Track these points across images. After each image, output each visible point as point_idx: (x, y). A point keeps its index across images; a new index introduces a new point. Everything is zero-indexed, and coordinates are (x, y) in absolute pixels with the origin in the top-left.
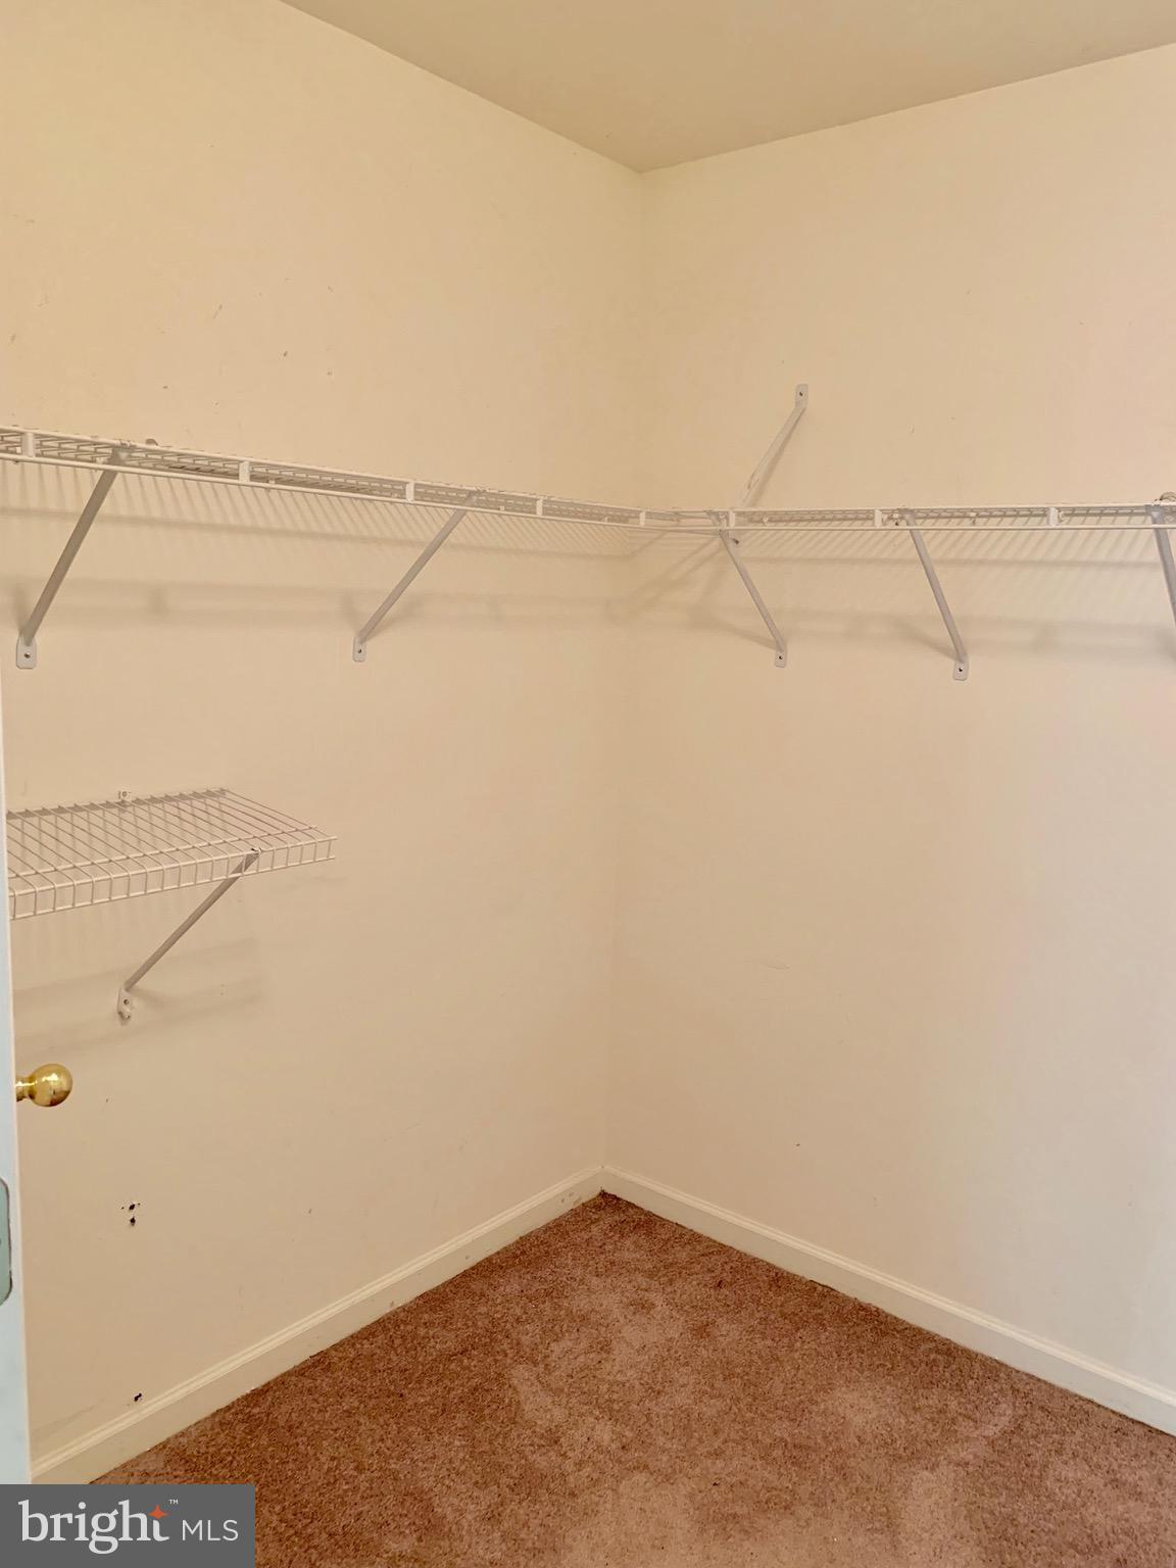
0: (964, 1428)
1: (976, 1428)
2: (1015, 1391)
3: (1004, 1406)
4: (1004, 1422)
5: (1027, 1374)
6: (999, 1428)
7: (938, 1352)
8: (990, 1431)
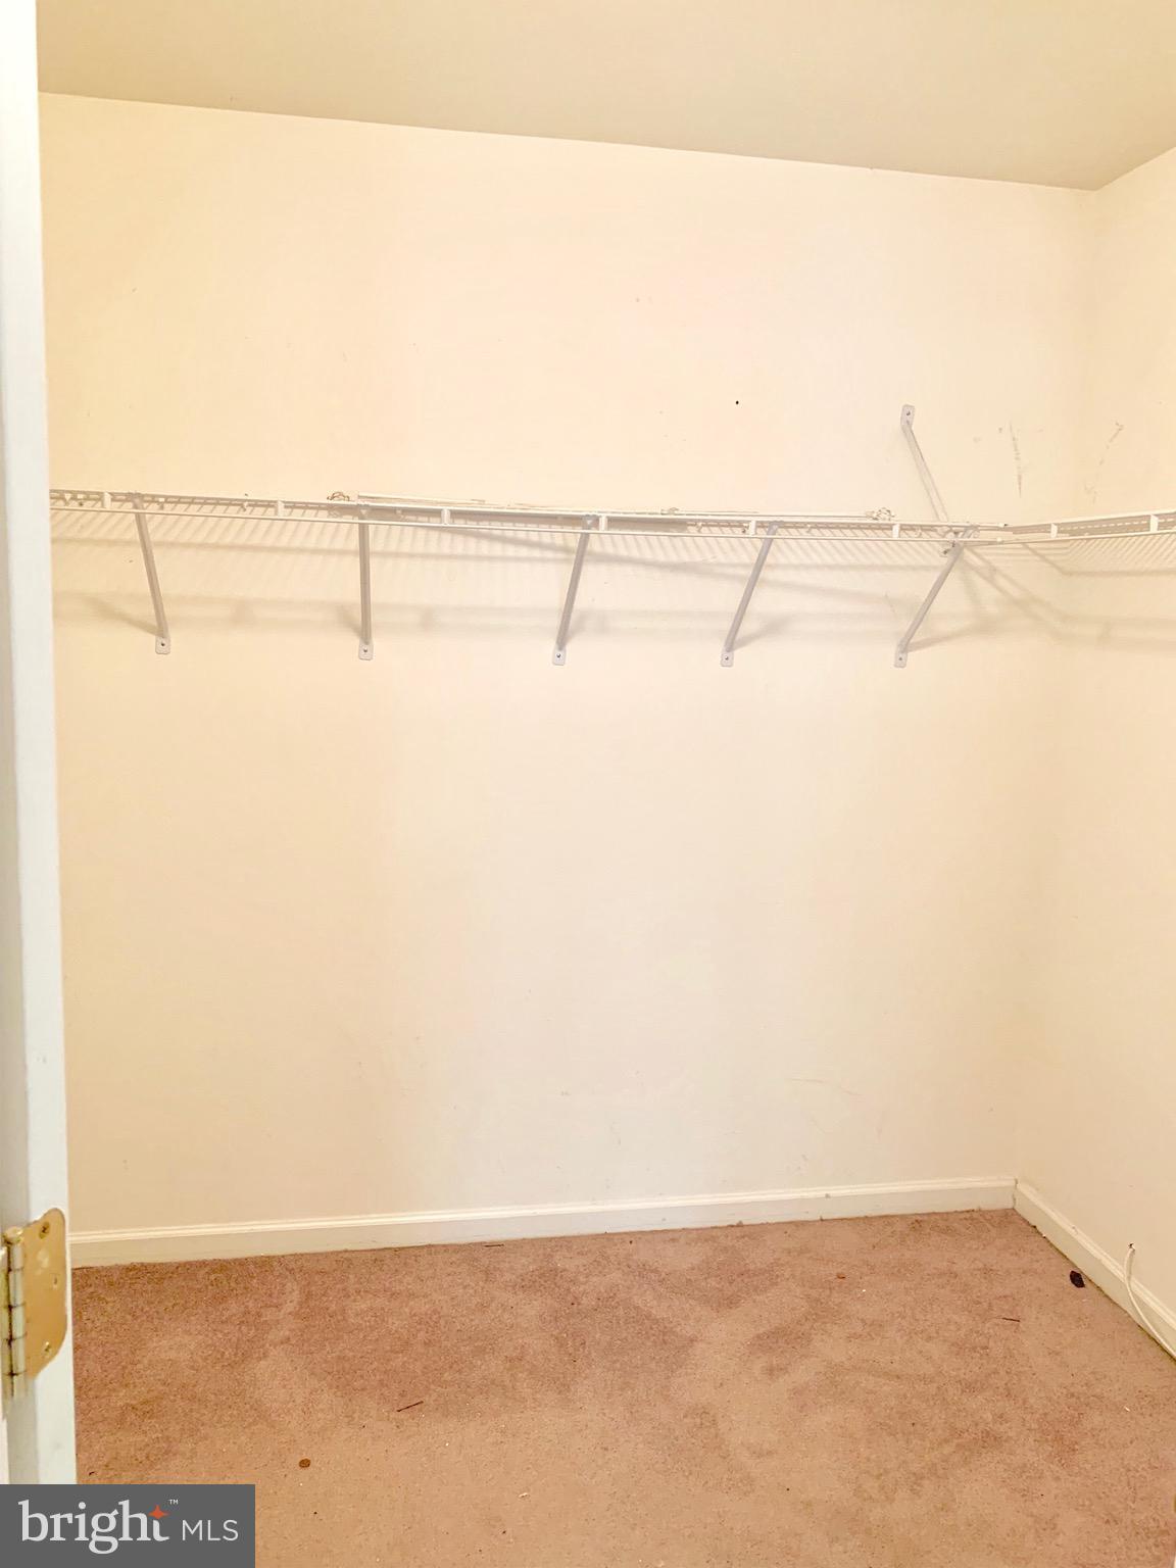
0: (269, 1315)
1: (279, 1311)
2: (291, 1271)
3: (289, 1284)
4: (296, 1296)
5: (291, 1255)
6: (295, 1302)
7: (214, 1271)
8: (289, 1307)
